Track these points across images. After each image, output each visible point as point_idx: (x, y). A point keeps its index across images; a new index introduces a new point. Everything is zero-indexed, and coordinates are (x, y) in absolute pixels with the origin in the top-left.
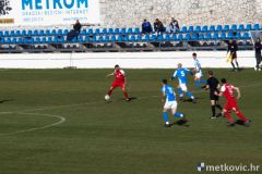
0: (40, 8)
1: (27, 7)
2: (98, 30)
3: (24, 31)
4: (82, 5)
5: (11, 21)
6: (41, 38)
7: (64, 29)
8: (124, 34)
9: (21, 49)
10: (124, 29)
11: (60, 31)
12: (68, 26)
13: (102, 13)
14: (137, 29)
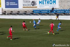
0: (44, 4)
1: (40, 4)
2: (58, 10)
3: (40, 10)
4: (54, 3)
5: (36, 7)
6: (44, 12)
7: (49, 9)
8: (65, 11)
9: (39, 14)
10: (65, 10)
11: (49, 10)
12: (51, 8)
13: (59, 5)
14: (68, 10)
